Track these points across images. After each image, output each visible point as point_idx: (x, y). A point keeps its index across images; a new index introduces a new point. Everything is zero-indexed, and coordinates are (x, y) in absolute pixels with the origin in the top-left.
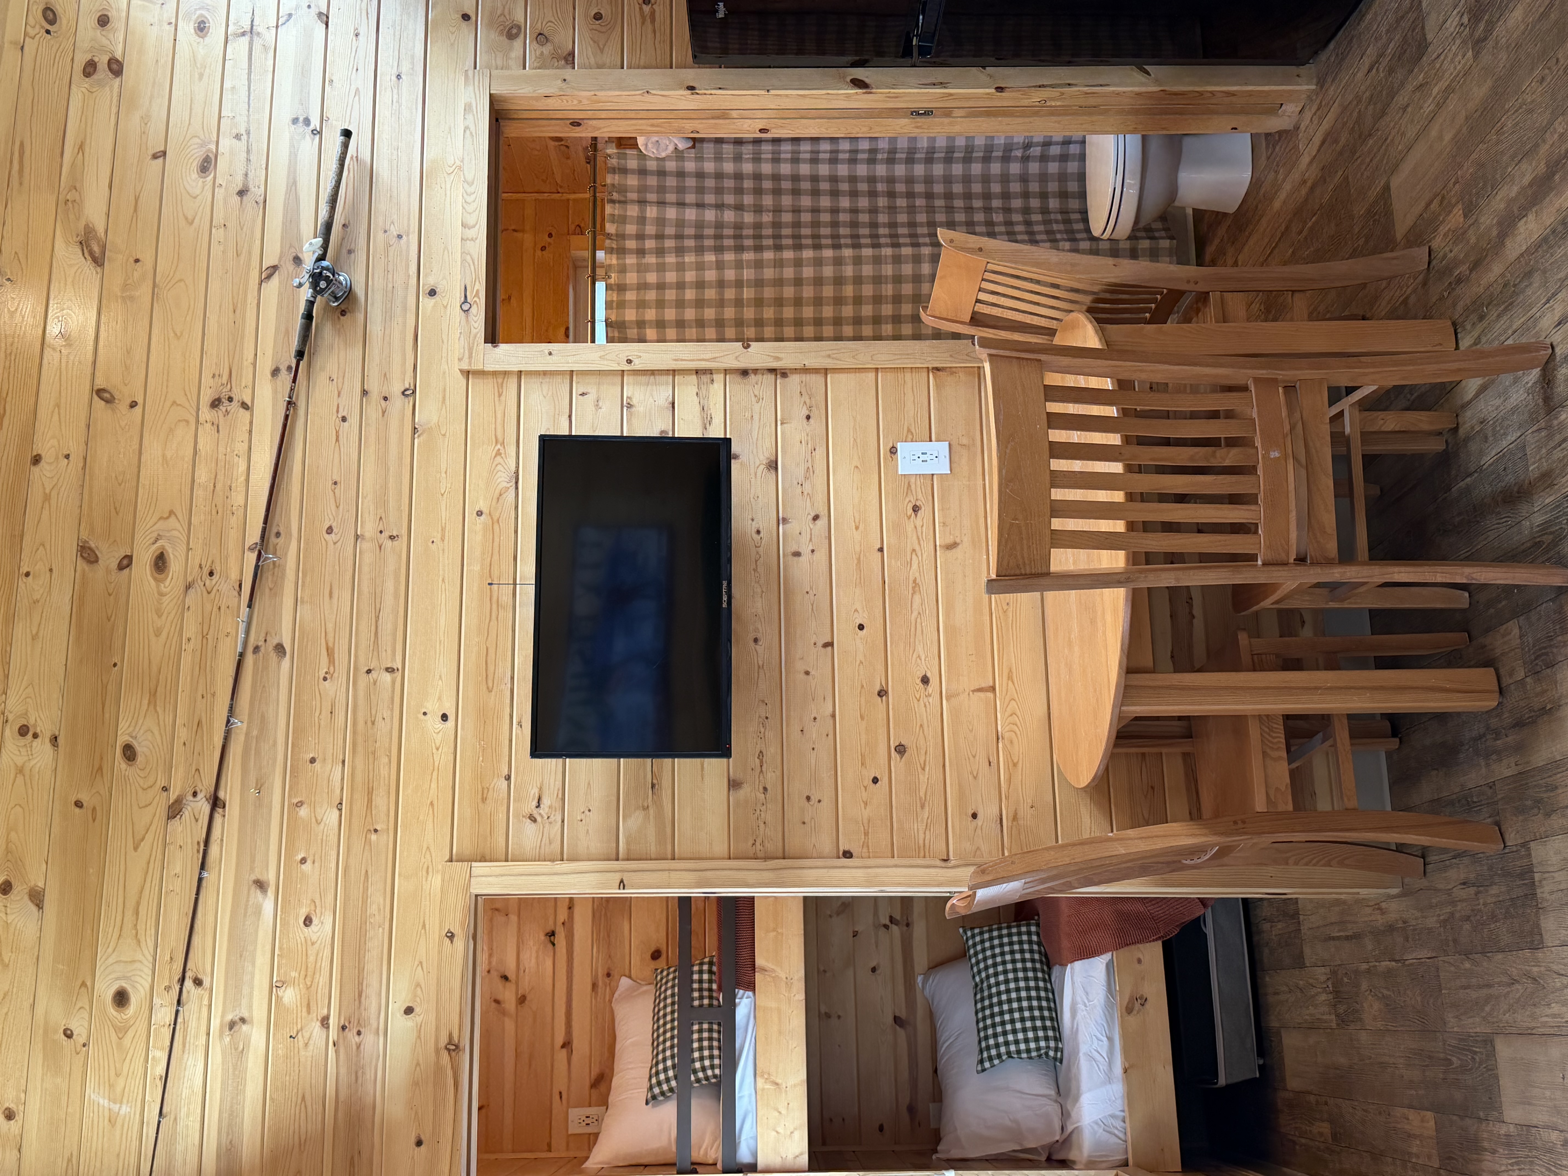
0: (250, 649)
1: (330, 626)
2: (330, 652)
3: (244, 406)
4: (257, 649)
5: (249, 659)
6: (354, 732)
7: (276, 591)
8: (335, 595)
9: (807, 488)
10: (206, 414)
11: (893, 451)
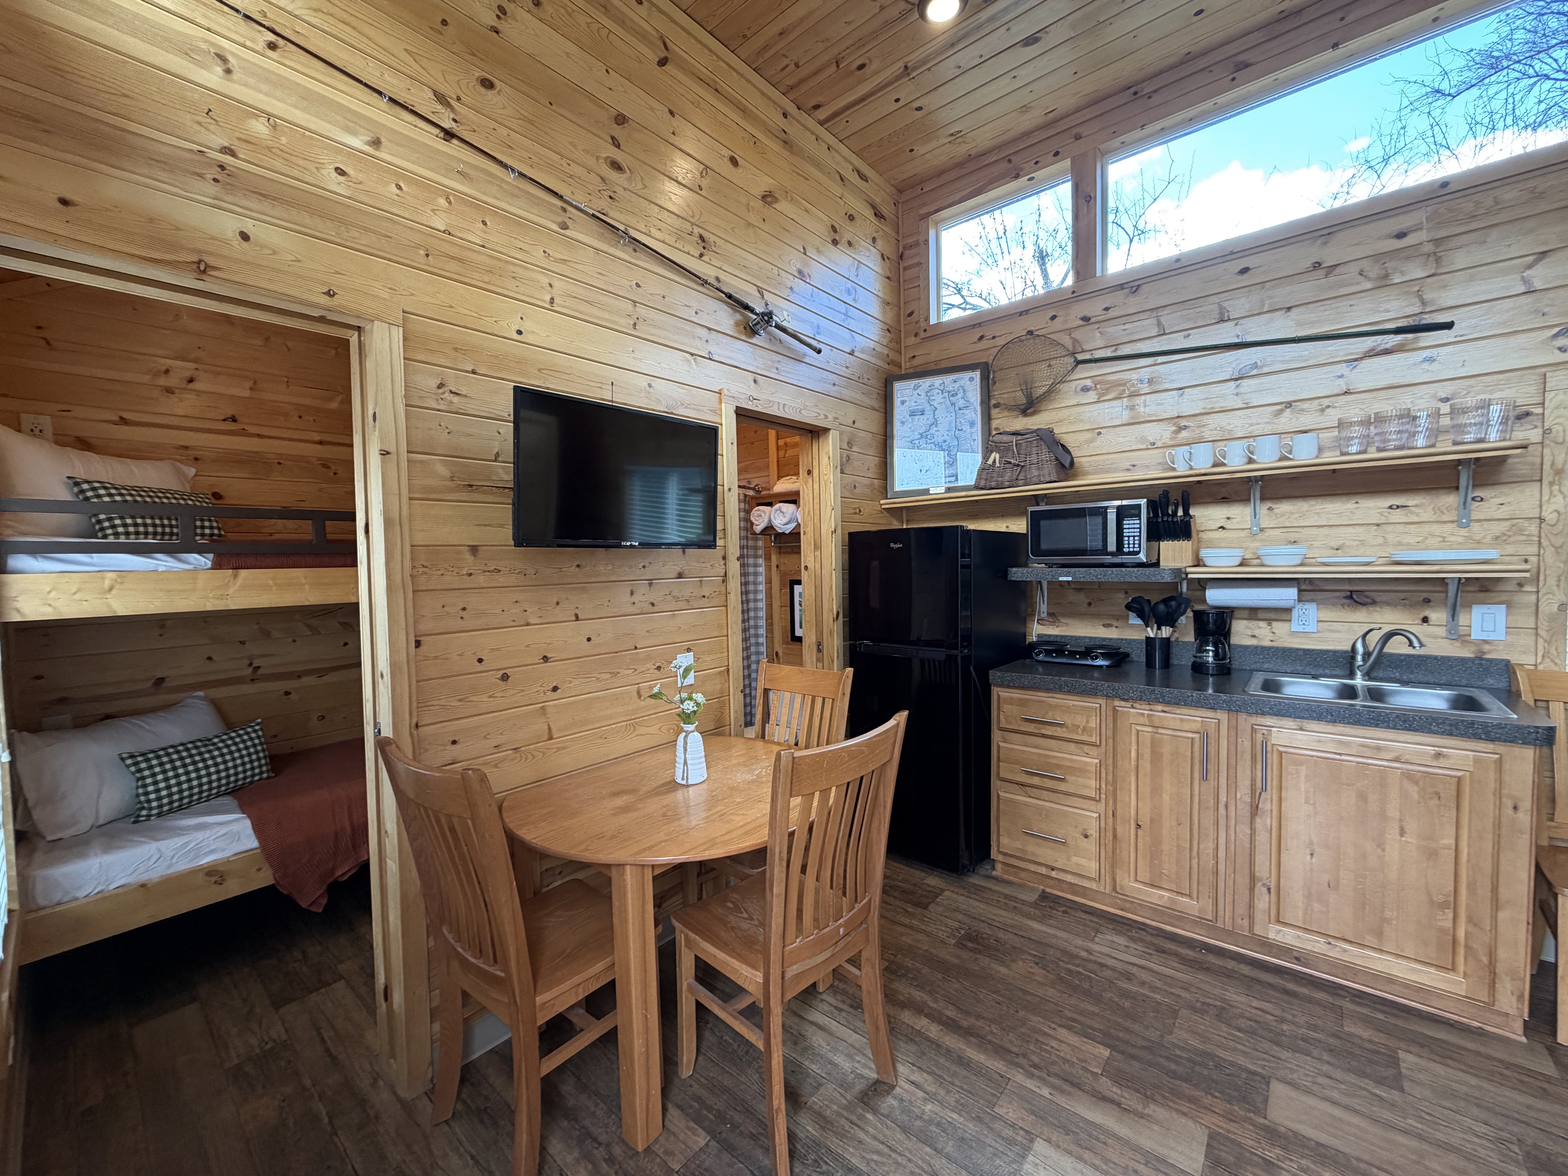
0: (565, 206)
1: (580, 267)
2: (564, 261)
3: (701, 255)
4: (565, 210)
5: (559, 203)
6: (507, 262)
7: (600, 237)
8: (600, 277)
9: (669, 598)
10: (697, 230)
11: (689, 650)
